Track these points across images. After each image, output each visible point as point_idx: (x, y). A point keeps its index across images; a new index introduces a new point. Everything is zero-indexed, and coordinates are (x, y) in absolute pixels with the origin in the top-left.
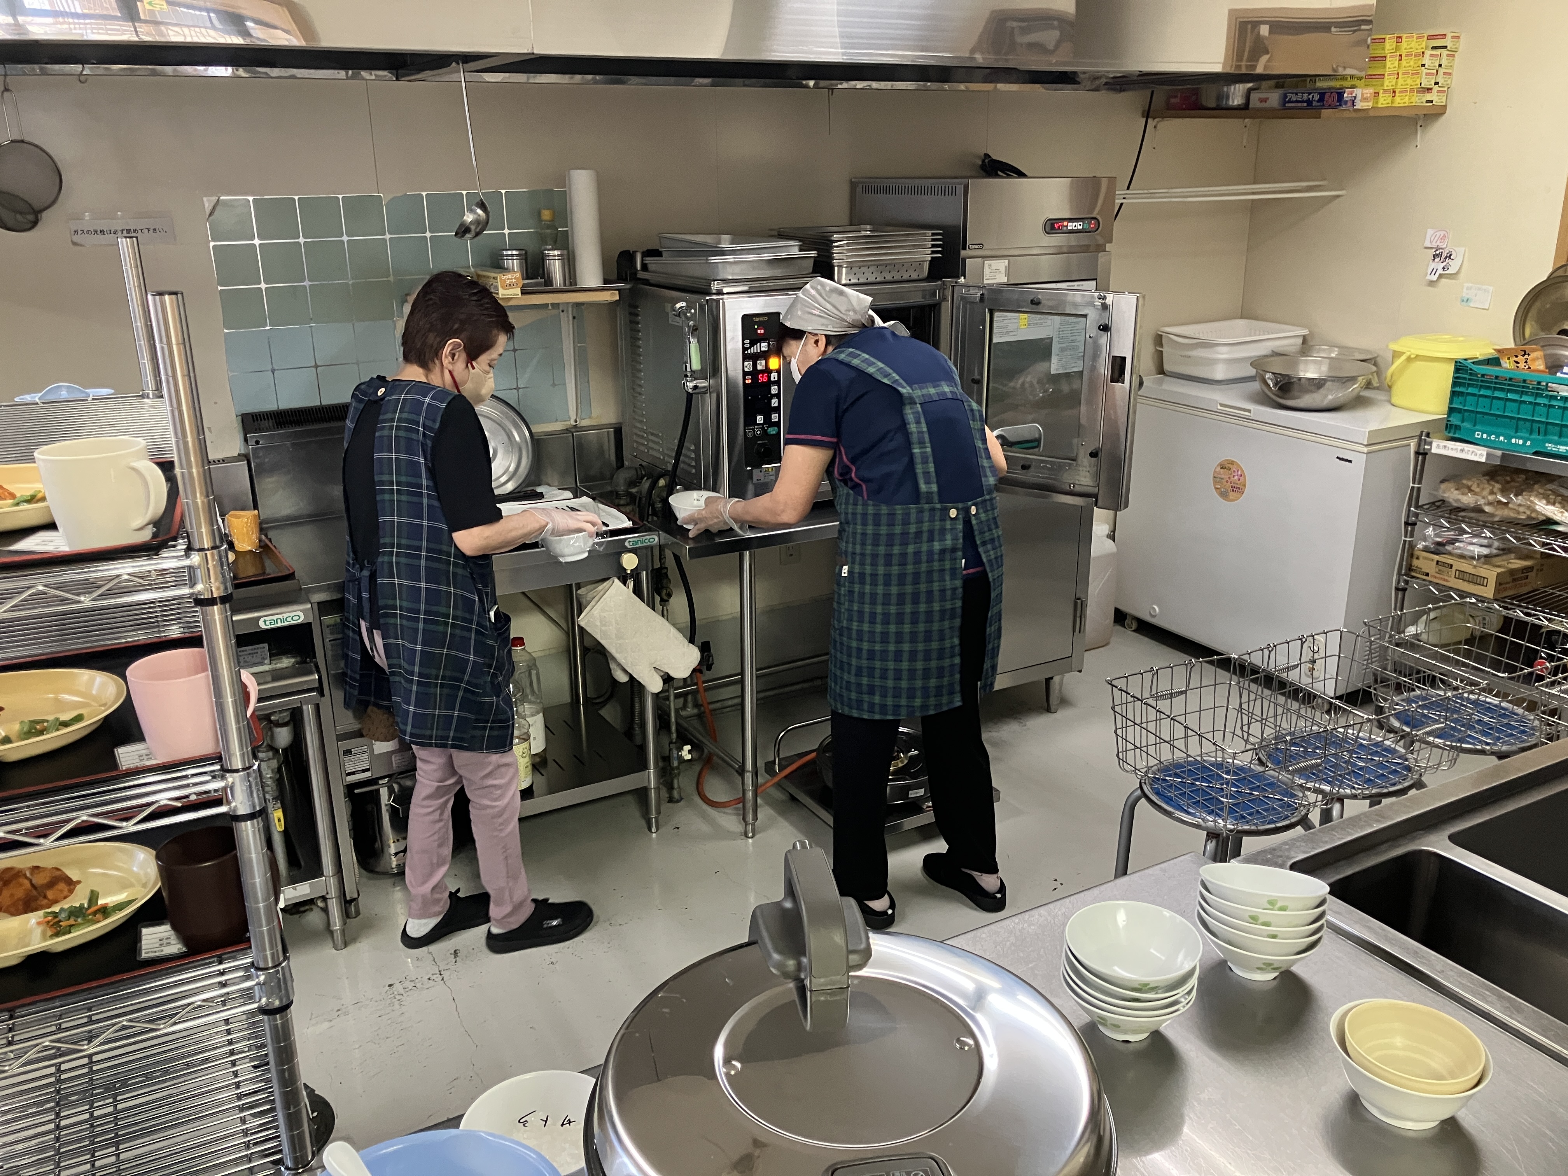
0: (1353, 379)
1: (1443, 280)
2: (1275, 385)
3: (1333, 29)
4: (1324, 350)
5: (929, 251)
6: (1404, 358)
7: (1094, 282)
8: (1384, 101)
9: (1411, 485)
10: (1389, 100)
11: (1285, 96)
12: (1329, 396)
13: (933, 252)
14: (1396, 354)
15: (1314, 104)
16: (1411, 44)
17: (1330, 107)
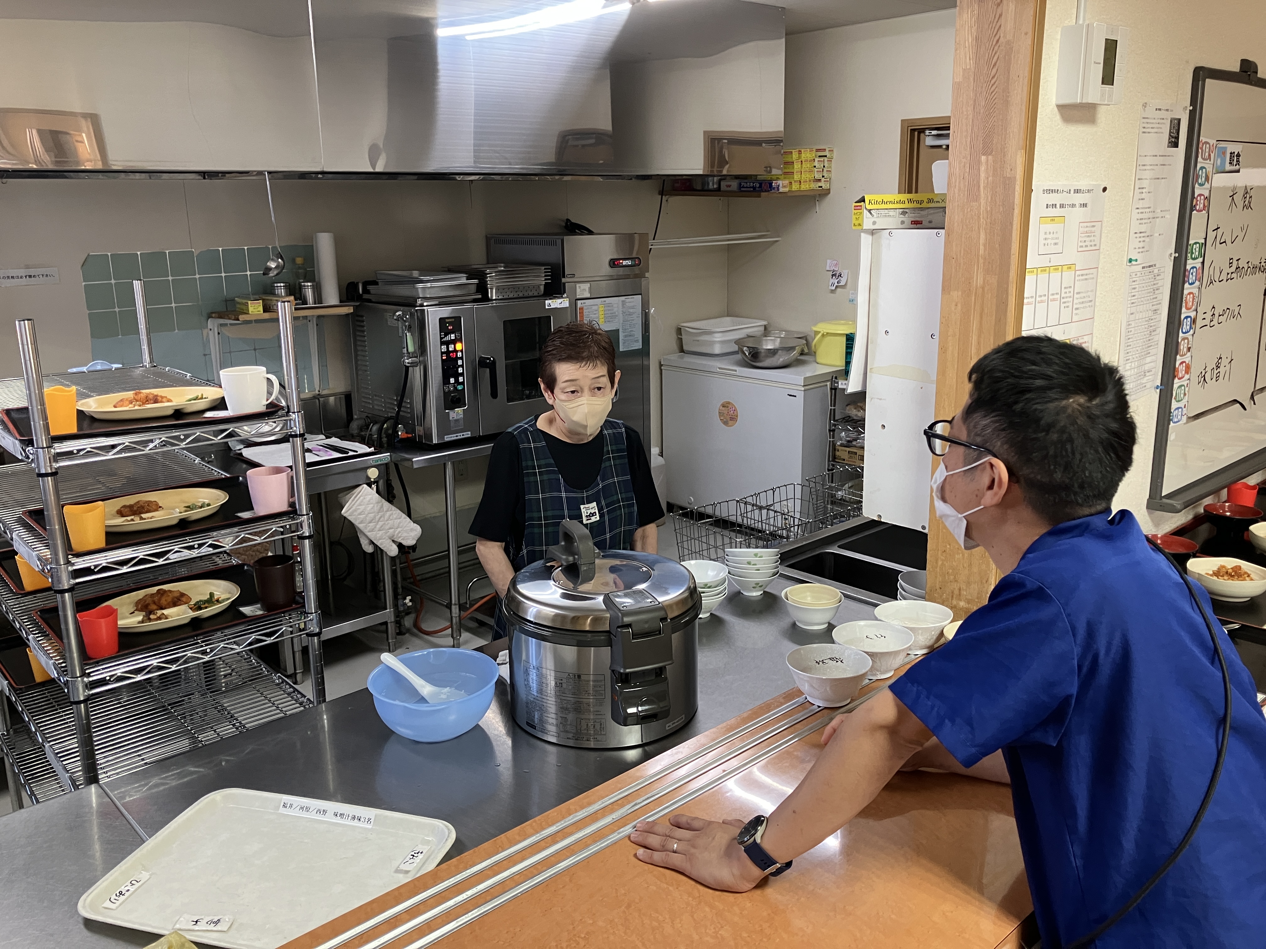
0: (793, 348)
1: (839, 290)
2: (749, 354)
3: (764, 145)
4: (777, 333)
5: (543, 279)
6: (820, 335)
7: (640, 296)
8: (795, 187)
9: (830, 407)
10: (798, 186)
11: (740, 184)
12: (781, 359)
13: (546, 279)
14: (817, 333)
15: (757, 189)
16: (807, 155)
17: (766, 191)
